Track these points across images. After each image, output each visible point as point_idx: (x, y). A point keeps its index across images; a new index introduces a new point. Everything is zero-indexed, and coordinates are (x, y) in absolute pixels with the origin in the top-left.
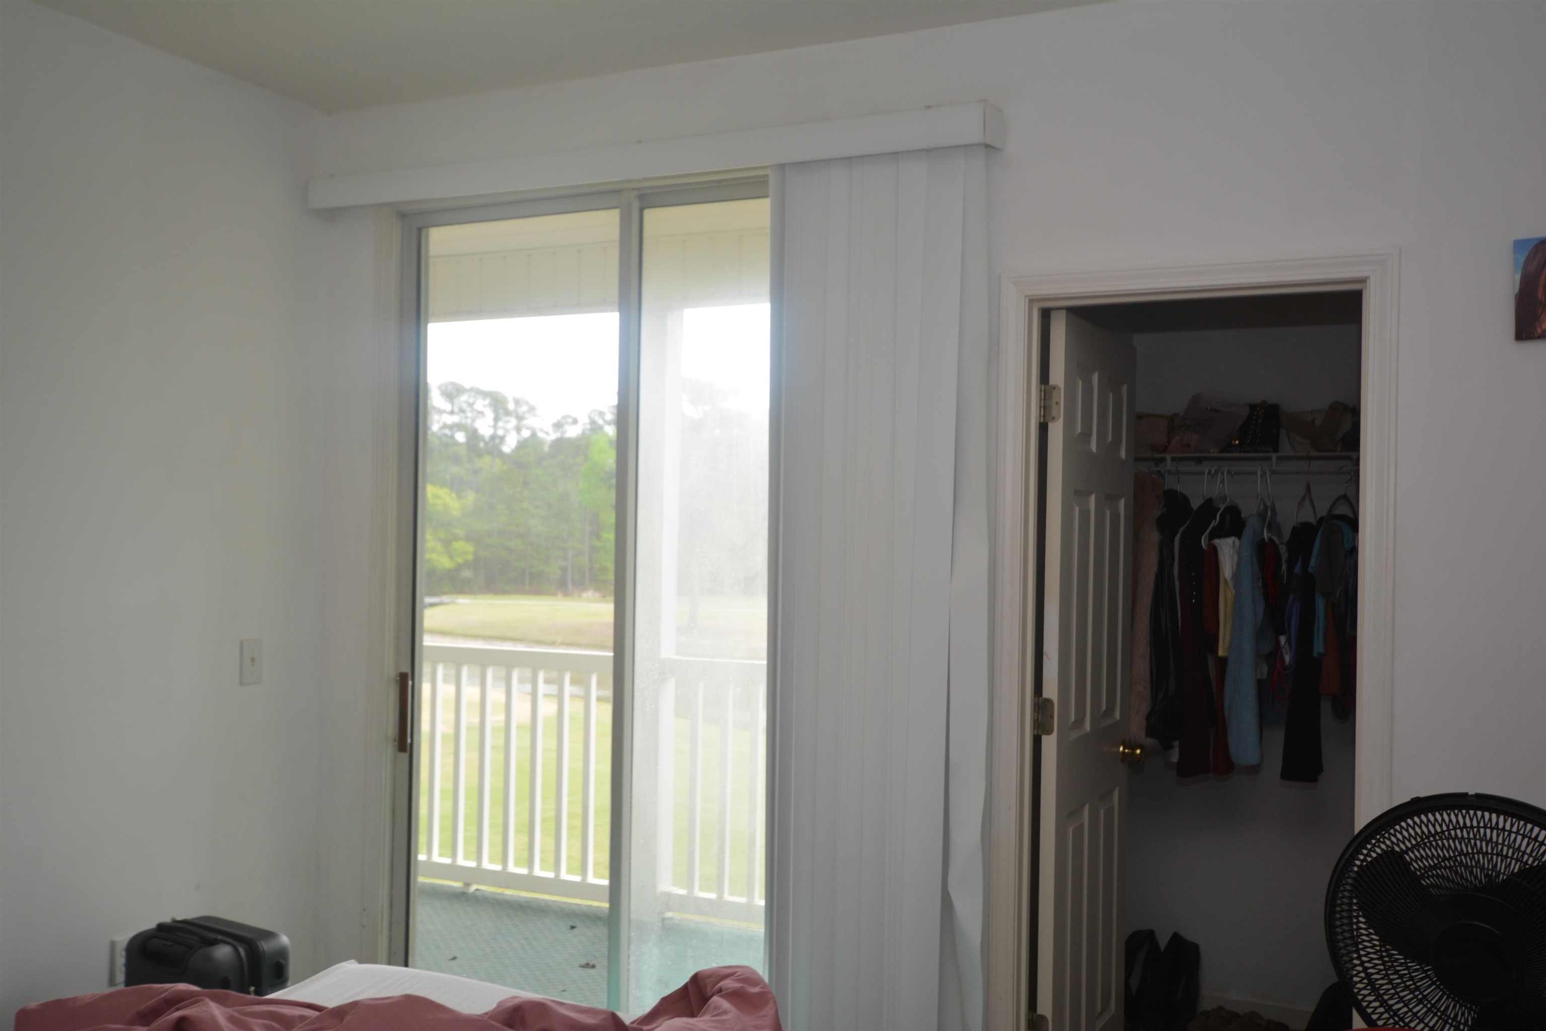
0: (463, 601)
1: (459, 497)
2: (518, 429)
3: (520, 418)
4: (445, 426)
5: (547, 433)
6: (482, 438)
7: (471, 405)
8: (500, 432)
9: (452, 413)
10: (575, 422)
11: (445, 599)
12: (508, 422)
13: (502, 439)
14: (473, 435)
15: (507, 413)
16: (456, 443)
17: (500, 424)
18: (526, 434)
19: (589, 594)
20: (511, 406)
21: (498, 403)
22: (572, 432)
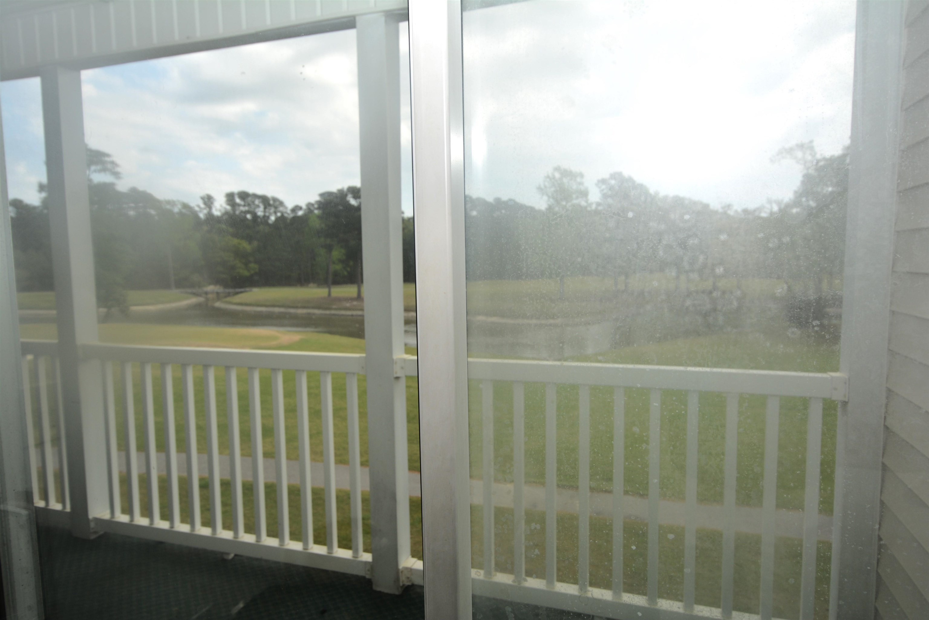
0: (256, 290)
1: (250, 243)
2: (275, 213)
3: (276, 208)
4: (242, 212)
5: (288, 214)
6: (259, 217)
7: (253, 202)
8: (267, 214)
9: (244, 206)
10: (301, 208)
11: (247, 289)
12: (270, 210)
13: (268, 217)
14: (255, 216)
15: (270, 205)
16: (247, 219)
17: (267, 210)
18: (279, 214)
19: (311, 285)
20: (271, 202)
21: (265, 200)
22: (300, 213)
